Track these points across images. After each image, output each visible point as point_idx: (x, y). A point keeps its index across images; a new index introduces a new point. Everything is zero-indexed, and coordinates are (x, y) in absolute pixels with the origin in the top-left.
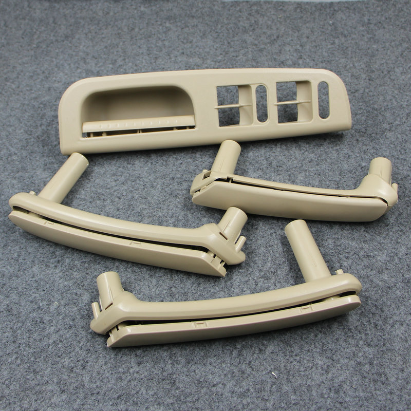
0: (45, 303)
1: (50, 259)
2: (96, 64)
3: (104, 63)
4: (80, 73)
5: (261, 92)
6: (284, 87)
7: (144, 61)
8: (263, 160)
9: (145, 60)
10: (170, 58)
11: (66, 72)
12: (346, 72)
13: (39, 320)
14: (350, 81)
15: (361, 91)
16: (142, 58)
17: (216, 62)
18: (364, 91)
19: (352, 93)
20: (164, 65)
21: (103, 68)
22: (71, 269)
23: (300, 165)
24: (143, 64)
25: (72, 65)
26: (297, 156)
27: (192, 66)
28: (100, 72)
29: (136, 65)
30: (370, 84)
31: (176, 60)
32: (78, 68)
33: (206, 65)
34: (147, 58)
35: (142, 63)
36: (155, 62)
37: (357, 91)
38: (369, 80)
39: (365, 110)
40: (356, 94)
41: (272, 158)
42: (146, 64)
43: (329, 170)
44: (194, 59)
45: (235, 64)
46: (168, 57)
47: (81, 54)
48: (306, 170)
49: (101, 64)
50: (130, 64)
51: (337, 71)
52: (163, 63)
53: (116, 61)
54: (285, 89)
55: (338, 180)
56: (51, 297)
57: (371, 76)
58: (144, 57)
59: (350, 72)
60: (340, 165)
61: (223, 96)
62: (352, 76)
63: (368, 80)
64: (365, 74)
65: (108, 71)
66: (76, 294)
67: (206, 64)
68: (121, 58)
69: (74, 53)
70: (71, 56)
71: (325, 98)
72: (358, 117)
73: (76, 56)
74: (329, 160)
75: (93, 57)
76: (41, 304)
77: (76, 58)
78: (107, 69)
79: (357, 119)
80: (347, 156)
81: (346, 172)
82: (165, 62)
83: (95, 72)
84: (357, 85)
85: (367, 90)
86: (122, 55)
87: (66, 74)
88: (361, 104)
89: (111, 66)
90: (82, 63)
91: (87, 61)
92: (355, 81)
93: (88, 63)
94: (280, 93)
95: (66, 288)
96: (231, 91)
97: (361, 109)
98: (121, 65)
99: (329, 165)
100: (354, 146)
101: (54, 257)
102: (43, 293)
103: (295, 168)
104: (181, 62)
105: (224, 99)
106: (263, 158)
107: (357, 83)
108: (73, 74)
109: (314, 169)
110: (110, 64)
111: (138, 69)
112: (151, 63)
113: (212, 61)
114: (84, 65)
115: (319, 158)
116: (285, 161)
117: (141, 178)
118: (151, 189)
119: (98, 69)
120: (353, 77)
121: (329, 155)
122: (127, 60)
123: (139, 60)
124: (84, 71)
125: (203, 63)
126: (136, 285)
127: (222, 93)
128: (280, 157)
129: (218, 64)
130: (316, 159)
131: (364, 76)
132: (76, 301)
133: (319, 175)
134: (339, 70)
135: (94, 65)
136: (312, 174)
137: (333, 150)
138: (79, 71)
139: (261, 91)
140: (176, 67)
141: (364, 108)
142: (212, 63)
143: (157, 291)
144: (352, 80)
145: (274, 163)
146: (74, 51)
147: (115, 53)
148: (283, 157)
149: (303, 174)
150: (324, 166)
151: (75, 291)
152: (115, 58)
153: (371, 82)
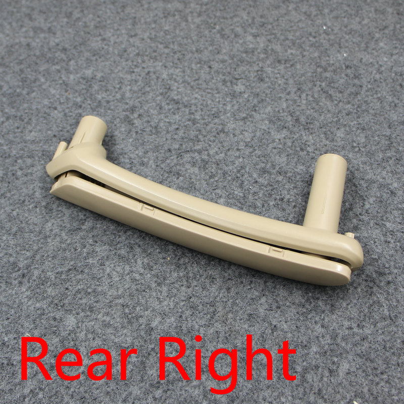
0: (11, 336)
1: (11, 273)
2: (46, 20)
3: (56, 18)
4: (26, 32)
5: (267, 35)
6: (295, 28)
7: (108, 11)
8: (287, 116)
9: (110, 9)
10: (142, 6)
11: (7, 32)
12: (367, 6)
13: (5, 362)
14: (374, 16)
15: (391, 28)
16: (106, 7)
17: (201, 5)
18: (395, 27)
19: (380, 30)
20: (135, 13)
21: (55, 24)
22: (43, 285)
23: (336, 119)
24: (108, 14)
25: (14, 24)
26: (330, 108)
27: (172, 13)
28: (53, 28)
29: (98, 17)
30: (400, 19)
31: (149, 7)
32: (22, 26)
33: (190, 10)
34: (111, 6)
35: (106, 13)
36: (123, 11)
37: (386, 27)
38: (398, 14)
39: (401, 48)
40: (386, 31)
41: (298, 113)
42: (112, 15)
43: (374, 122)
44: (173, 4)
45: (227, 5)
46: (139, 5)
47: (24, 9)
48: (345, 125)
49: (51, 19)
50: (91, 16)
51: (356, 6)
52: (133, 11)
53: (71, 13)
54: (296, 30)
55: (388, 134)
56: (20, 326)
57: (399, 10)
58: (108, 6)
59: (372, 7)
60: (386, 116)
61: (219, 43)
62: (376, 10)
63: (396, 15)
64: (391, 7)
65: (62, 26)
66: (55, 319)
67: (190, 8)
68: (78, 10)
69: (15, 10)
70: (12, 13)
71: (350, 38)
72: (394, 57)
73: (18, 12)
74: (371, 111)
75: (41, 11)
76: (6, 339)
77: (19, 15)
78: (61, 24)
79: (394, 60)
80: (393, 104)
81: (397, 123)
82: (136, 11)
83: (46, 28)
84: (384, 21)
85: (398, 26)
86: (78, 6)
87: (8, 35)
88: (394, 42)
89: (65, 20)
90: (26, 20)
91: (33, 17)
92: (381, 16)
93: (35, 19)
94: (292, 34)
95: (39, 312)
96: (228, 37)
97: (396, 48)
98: (79, 18)
99: (373, 117)
100: (398, 92)
101: (16, 269)
102: (6, 322)
103: (331, 123)
104: (156, 9)
105: (220, 46)
106: (286, 114)
107: (384, 18)
108: (16, 35)
109: (355, 122)
110: (64, 18)
111: (102, 21)
112: (118, 13)
113: (197, 4)
114: (30, 22)
115: (359, 109)
116: (316, 115)
117: (125, 154)
118: (142, 168)
119: (49, 25)
120: (377, 12)
121: (371, 105)
122: (86, 12)
123: (101, 10)
124: (31, 29)
125: (185, 7)
126: (140, 297)
127: (216, 40)
128: (308, 111)
129: (204, 7)
130: (355, 111)
131: (390, 10)
132: (56, 329)
133: (363, 130)
134: (358, 5)
135: (42, 21)
136: (354, 129)
137: (374, 98)
138: (24, 29)
139: (267, 33)
140: (152, 15)
141: (399, 47)
142: (198, 6)
143: (171, 304)
144: (376, 15)
145: (303, 119)
146: (15, 7)
147: (69, 4)
148: (312, 111)
149: (342, 129)
150: (367, 119)
151: (52, 315)
152: (70, 10)
153: (400, 16)
